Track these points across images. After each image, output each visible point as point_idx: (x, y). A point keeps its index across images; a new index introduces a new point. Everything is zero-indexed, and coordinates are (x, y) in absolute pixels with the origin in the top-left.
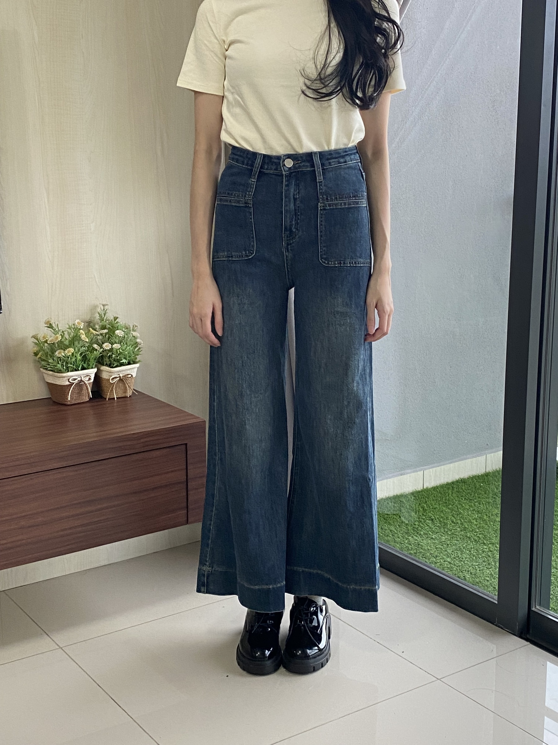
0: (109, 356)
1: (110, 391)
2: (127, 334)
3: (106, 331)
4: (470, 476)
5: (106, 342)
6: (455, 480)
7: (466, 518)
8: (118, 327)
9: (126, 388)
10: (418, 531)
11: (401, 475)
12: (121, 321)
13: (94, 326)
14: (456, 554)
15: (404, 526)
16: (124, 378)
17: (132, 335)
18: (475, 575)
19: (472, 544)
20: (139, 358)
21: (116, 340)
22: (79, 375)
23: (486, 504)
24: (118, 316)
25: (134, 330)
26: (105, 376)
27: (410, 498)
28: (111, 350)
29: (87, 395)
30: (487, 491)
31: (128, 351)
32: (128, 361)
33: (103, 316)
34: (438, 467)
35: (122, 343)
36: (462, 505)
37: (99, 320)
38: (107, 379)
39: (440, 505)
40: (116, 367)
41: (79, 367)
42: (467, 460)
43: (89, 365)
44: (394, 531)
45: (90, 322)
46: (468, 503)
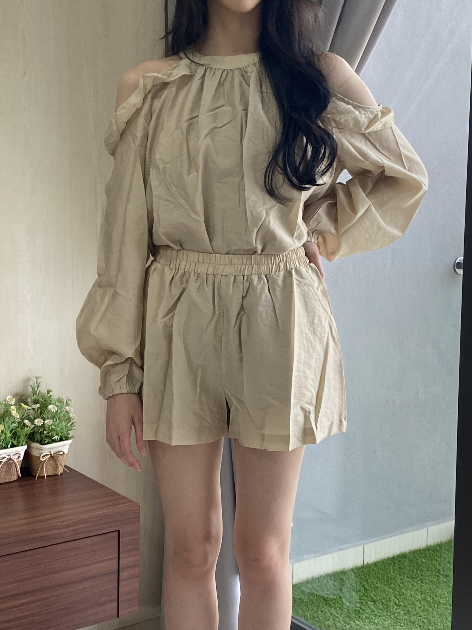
0: (41, 432)
1: (41, 469)
2: (60, 409)
3: (38, 406)
4: (411, 551)
5: (38, 418)
6: (396, 555)
7: (409, 599)
8: (51, 401)
9: (57, 465)
10: (360, 615)
11: (341, 550)
12: (55, 395)
13: (26, 400)
15: (345, 609)
16: (55, 455)
17: (65, 410)
20: (71, 433)
21: (48, 415)
22: (8, 453)
23: (429, 583)
24: (52, 390)
25: (67, 405)
26: (35, 453)
27: (350, 576)
28: (43, 426)
29: (16, 473)
30: (430, 569)
31: (61, 427)
32: (60, 437)
33: (36, 389)
34: (379, 541)
35: (55, 419)
36: (404, 584)
37: (31, 393)
38: (37, 457)
39: (382, 584)
40: (48, 443)
41: (8, 444)
42: (408, 533)
43: (19, 443)
44: (335, 615)
45: (22, 395)
46: (410, 581)
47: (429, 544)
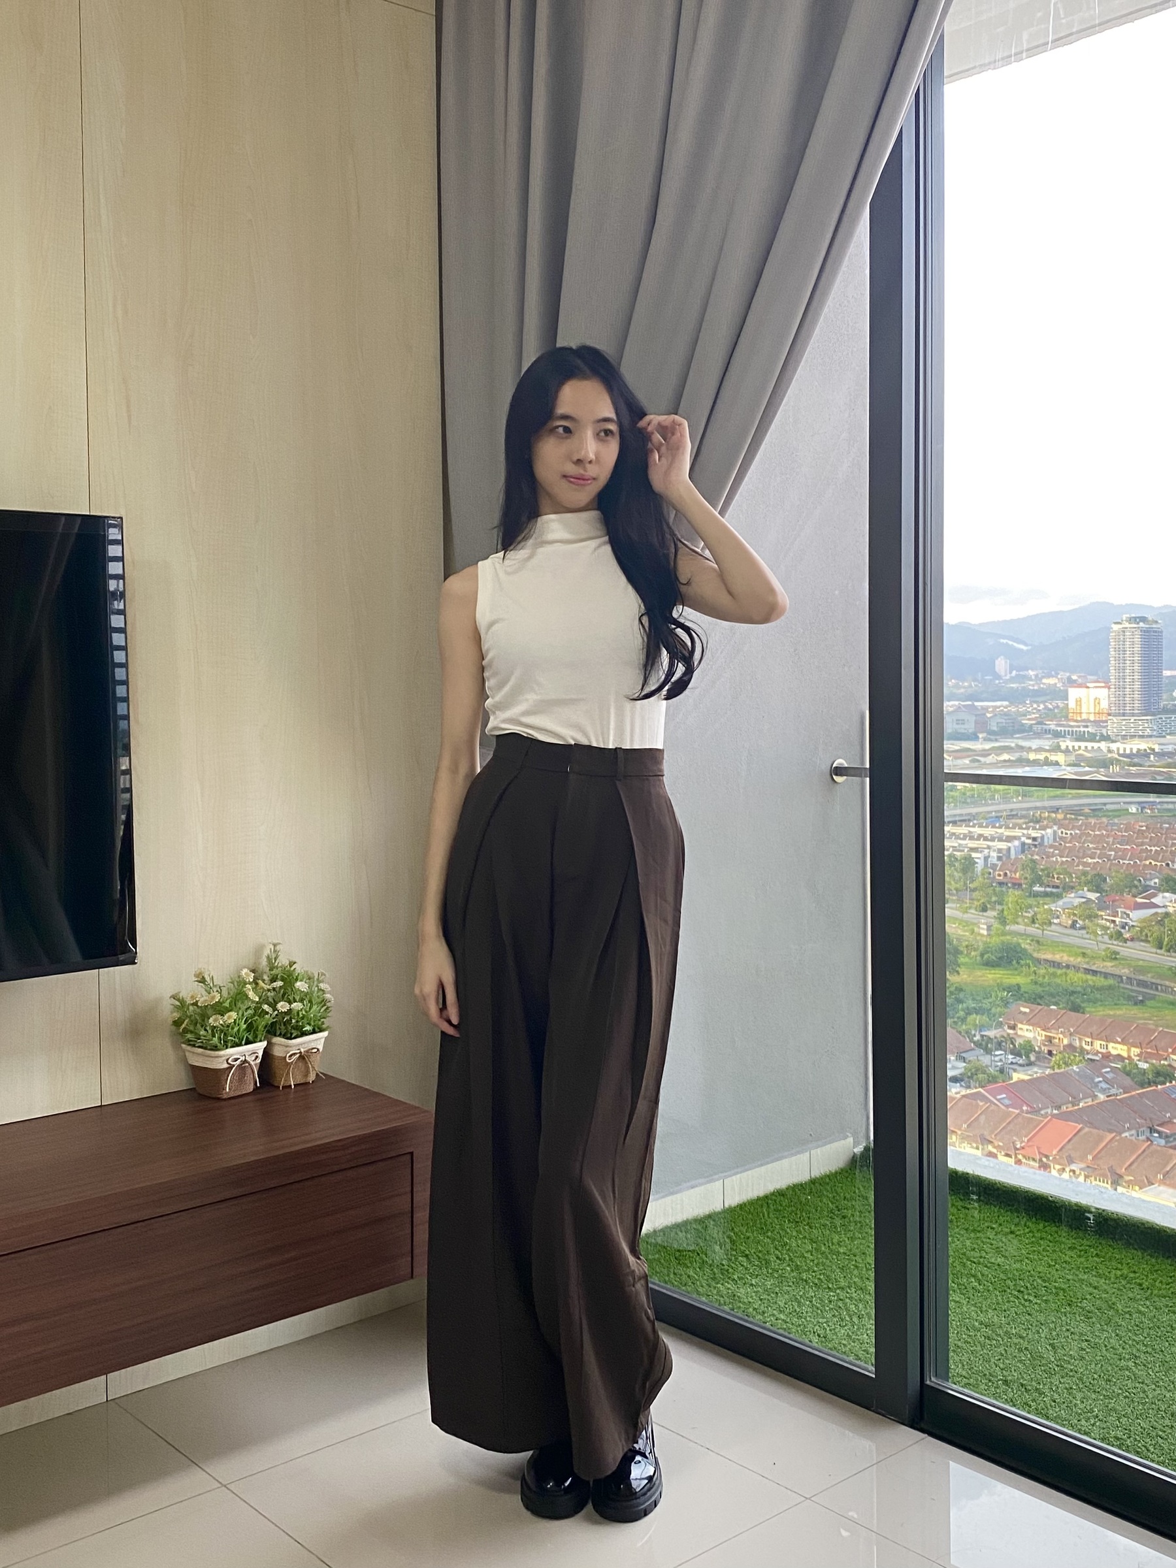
0: (286, 1021)
1: (286, 1075)
2: (310, 988)
3: (279, 984)
4: (789, 1186)
5: (281, 1001)
6: (768, 1193)
7: (795, 1250)
8: (297, 977)
9: (309, 1069)
10: (730, 1275)
11: (692, 1188)
12: (301, 968)
14: (791, 1307)
15: (708, 1268)
16: (306, 1054)
17: (317, 989)
18: (825, 1337)
19: (811, 1290)
20: (326, 1023)
21: (295, 997)
22: (242, 1053)
26: (277, 1051)
27: (709, 1224)
28: (289, 1012)
29: (252, 1082)
30: (819, 1208)
31: (313, 1013)
32: (313, 1027)
33: (274, 961)
34: (744, 1172)
35: (305, 1002)
36: (786, 1231)
37: (267, 966)
38: (280, 1057)
39: (755, 1233)
40: (296, 1037)
41: (243, 1040)
42: (784, 1160)
43: (255, 1037)
46: (794, 1227)
47: (813, 1176)
